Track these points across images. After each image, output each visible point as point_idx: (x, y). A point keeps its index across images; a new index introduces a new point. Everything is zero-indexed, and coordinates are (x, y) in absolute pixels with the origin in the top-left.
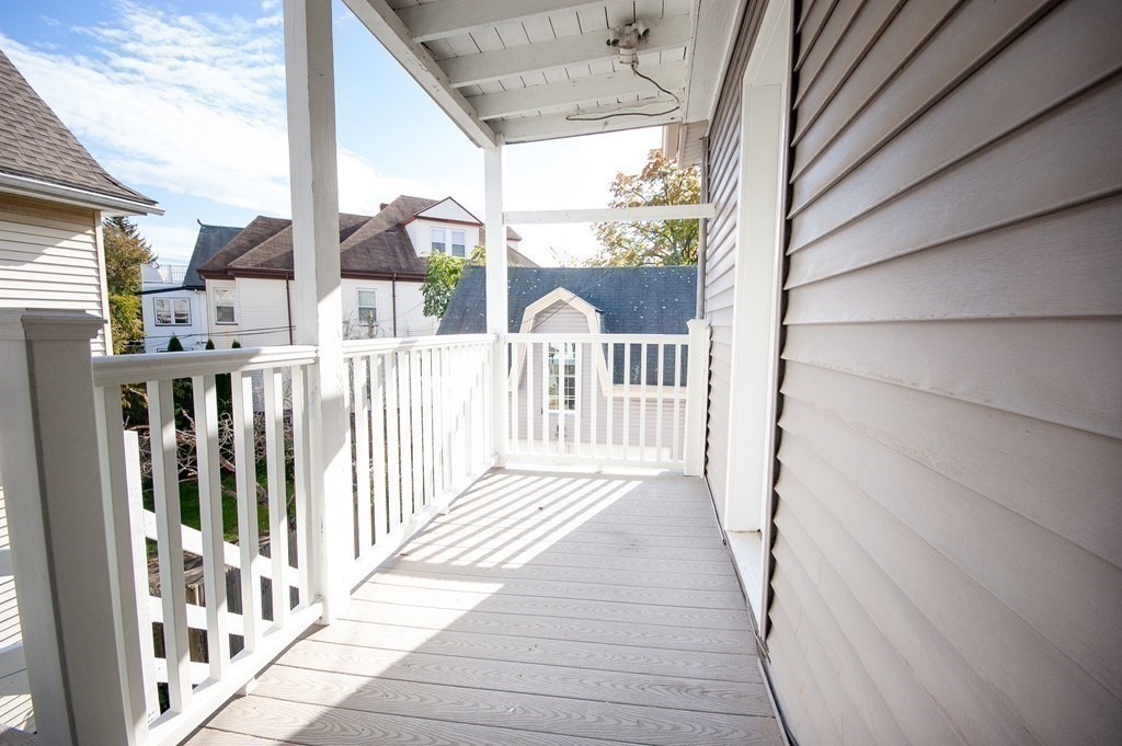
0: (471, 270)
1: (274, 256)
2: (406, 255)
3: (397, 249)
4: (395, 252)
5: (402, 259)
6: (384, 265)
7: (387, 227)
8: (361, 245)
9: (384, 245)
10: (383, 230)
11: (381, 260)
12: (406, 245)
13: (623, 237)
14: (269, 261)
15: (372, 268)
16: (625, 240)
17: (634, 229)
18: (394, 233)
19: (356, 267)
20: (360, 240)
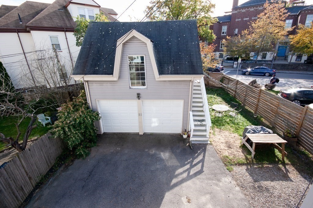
0: (93, 24)
1: (9, 22)
2: (69, 20)
3: (65, 18)
4: (63, 19)
5: (67, 22)
6: (59, 25)
7: (59, 8)
8: (47, 16)
9: (58, 16)
10: (57, 9)
11: (57, 22)
12: (68, 16)
13: (155, 16)
14: (7, 24)
15: (54, 26)
16: (156, 17)
17: (159, 13)
18: (62, 11)
19: (46, 26)
20: (47, 13)
